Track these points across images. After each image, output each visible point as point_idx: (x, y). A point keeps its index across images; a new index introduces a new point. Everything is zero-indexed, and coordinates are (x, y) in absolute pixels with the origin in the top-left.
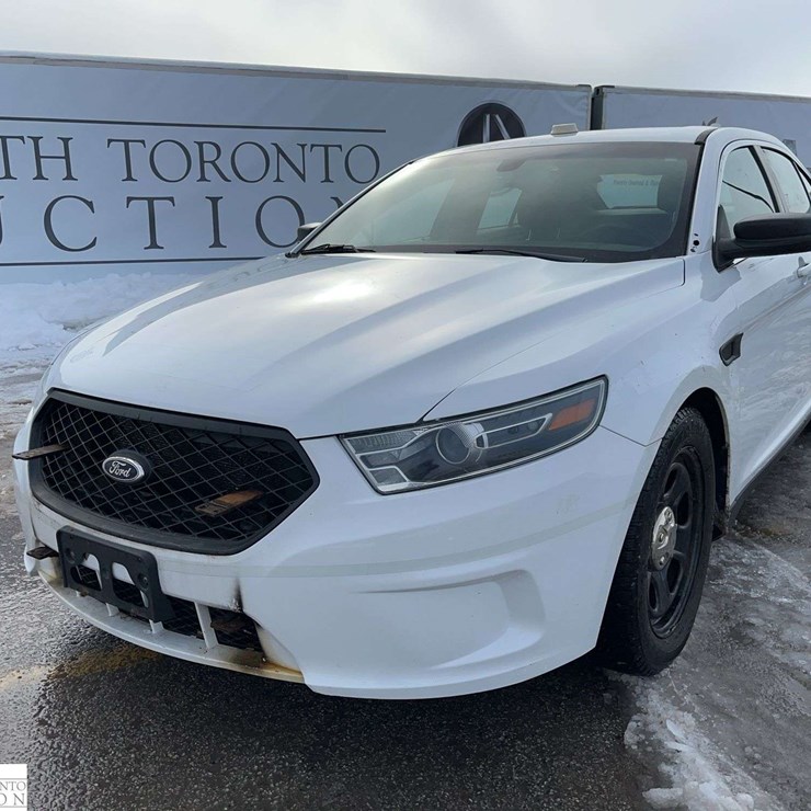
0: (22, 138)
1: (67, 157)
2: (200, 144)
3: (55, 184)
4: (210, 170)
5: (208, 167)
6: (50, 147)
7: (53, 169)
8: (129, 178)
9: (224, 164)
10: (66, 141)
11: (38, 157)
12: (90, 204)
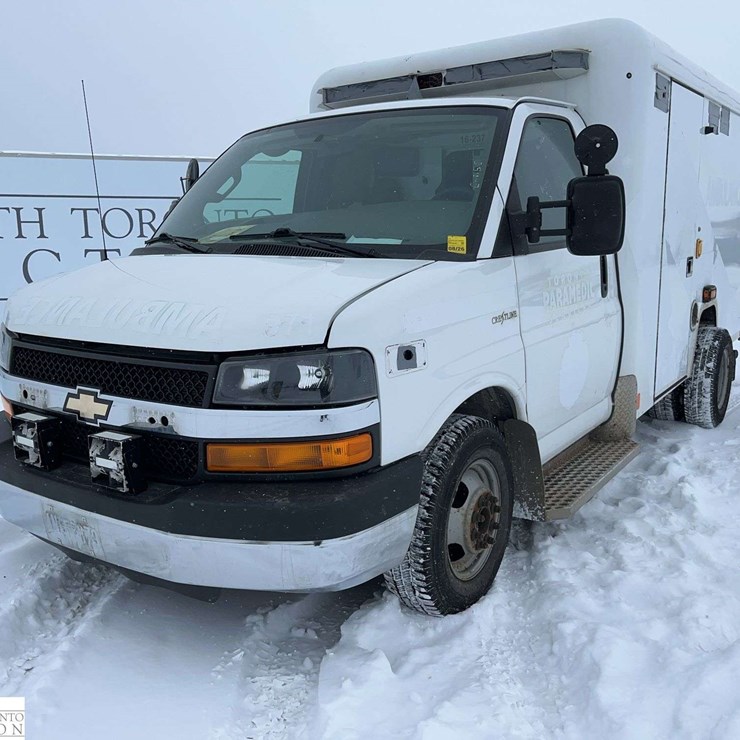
0: (8, 209)
1: (41, 222)
2: (140, 211)
3: (31, 241)
4: (147, 229)
5: (146, 227)
6: (29, 214)
7: (31, 230)
8: (87, 236)
10: (40, 210)
11: (19, 222)
12: (57, 255)
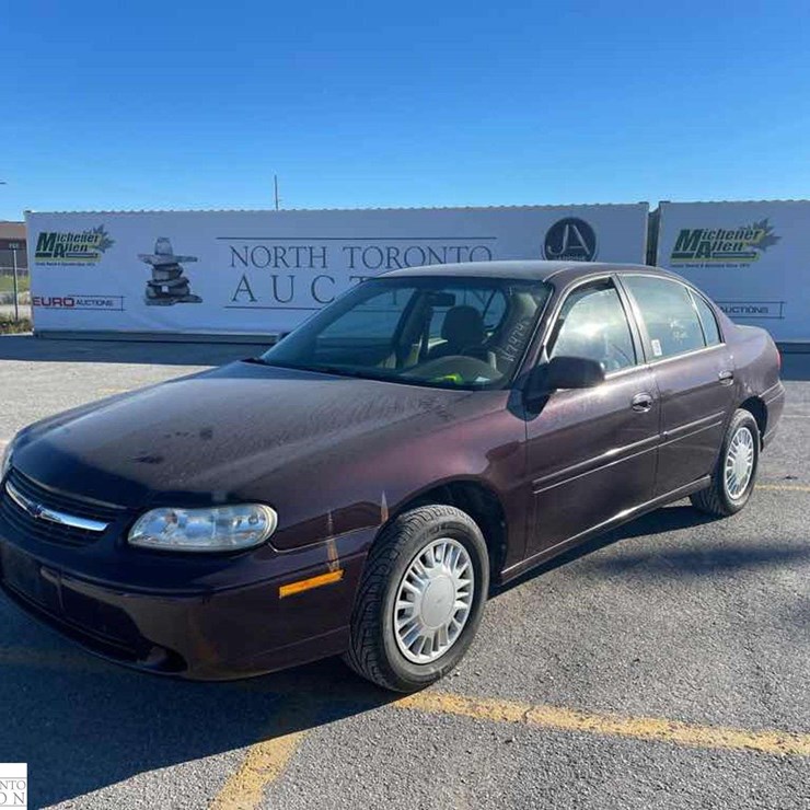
0: (305, 248)
1: (324, 257)
2: (389, 249)
3: (318, 269)
4: (393, 262)
5: (391, 260)
6: (318, 251)
7: (318, 262)
8: (352, 266)
9: (400, 259)
11: (311, 257)
12: (332, 280)
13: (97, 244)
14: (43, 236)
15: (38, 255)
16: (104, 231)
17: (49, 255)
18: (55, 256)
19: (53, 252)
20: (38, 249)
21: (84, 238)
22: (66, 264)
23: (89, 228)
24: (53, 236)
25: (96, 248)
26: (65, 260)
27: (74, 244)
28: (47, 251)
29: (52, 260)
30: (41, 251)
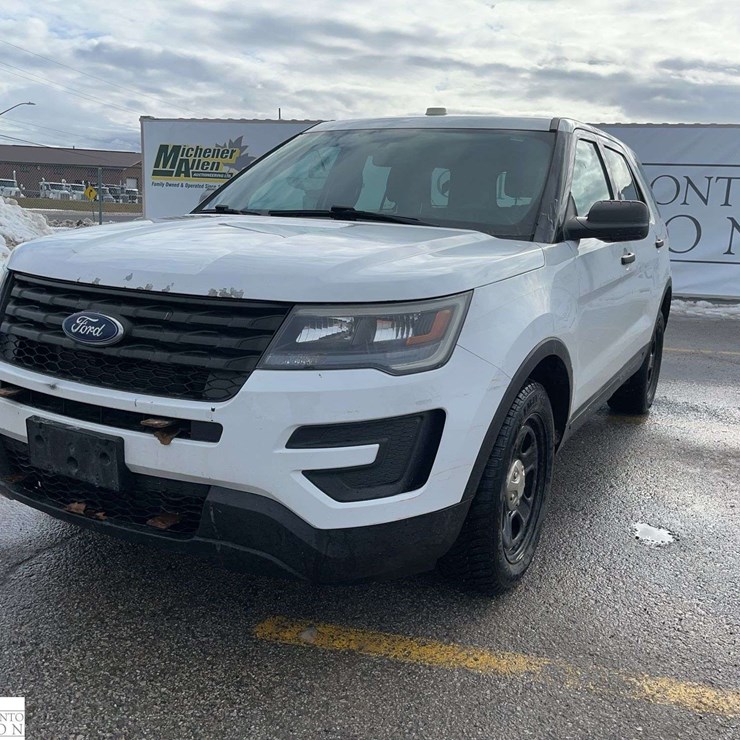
13: (233, 161)
14: (163, 148)
15: (155, 173)
16: (243, 145)
17: (170, 174)
18: (178, 175)
19: (175, 170)
20: (157, 165)
21: (217, 152)
22: (191, 186)
23: (223, 140)
24: (176, 149)
25: (231, 166)
26: (191, 181)
27: (203, 160)
28: (168, 169)
29: (173, 180)
30: (161, 168)
